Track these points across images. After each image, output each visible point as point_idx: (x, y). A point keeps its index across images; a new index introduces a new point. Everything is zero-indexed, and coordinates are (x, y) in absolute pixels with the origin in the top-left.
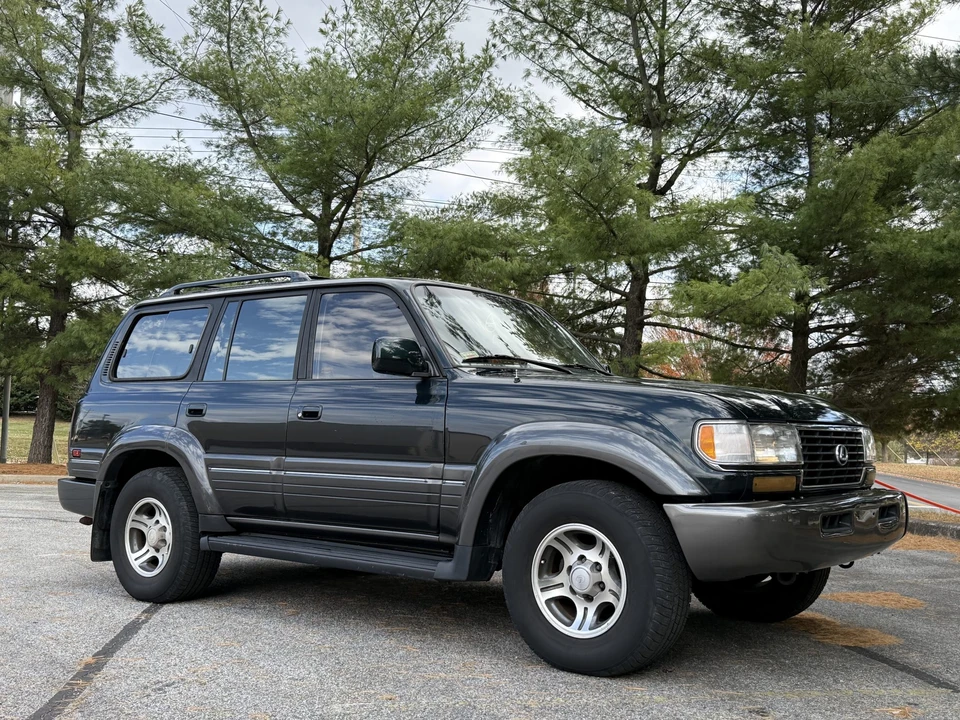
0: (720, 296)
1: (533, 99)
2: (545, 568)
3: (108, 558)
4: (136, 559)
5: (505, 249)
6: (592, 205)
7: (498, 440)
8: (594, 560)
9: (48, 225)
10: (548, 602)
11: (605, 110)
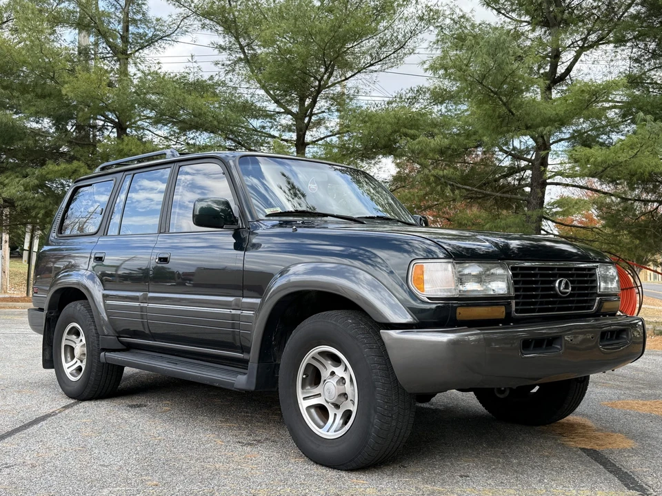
0: (599, 159)
1: (457, 11)
2: (308, 381)
3: (53, 367)
4: (68, 368)
5: (431, 129)
6: (492, 91)
7: (282, 273)
8: (341, 376)
9: (109, 128)
10: (308, 408)
11: (514, 15)
